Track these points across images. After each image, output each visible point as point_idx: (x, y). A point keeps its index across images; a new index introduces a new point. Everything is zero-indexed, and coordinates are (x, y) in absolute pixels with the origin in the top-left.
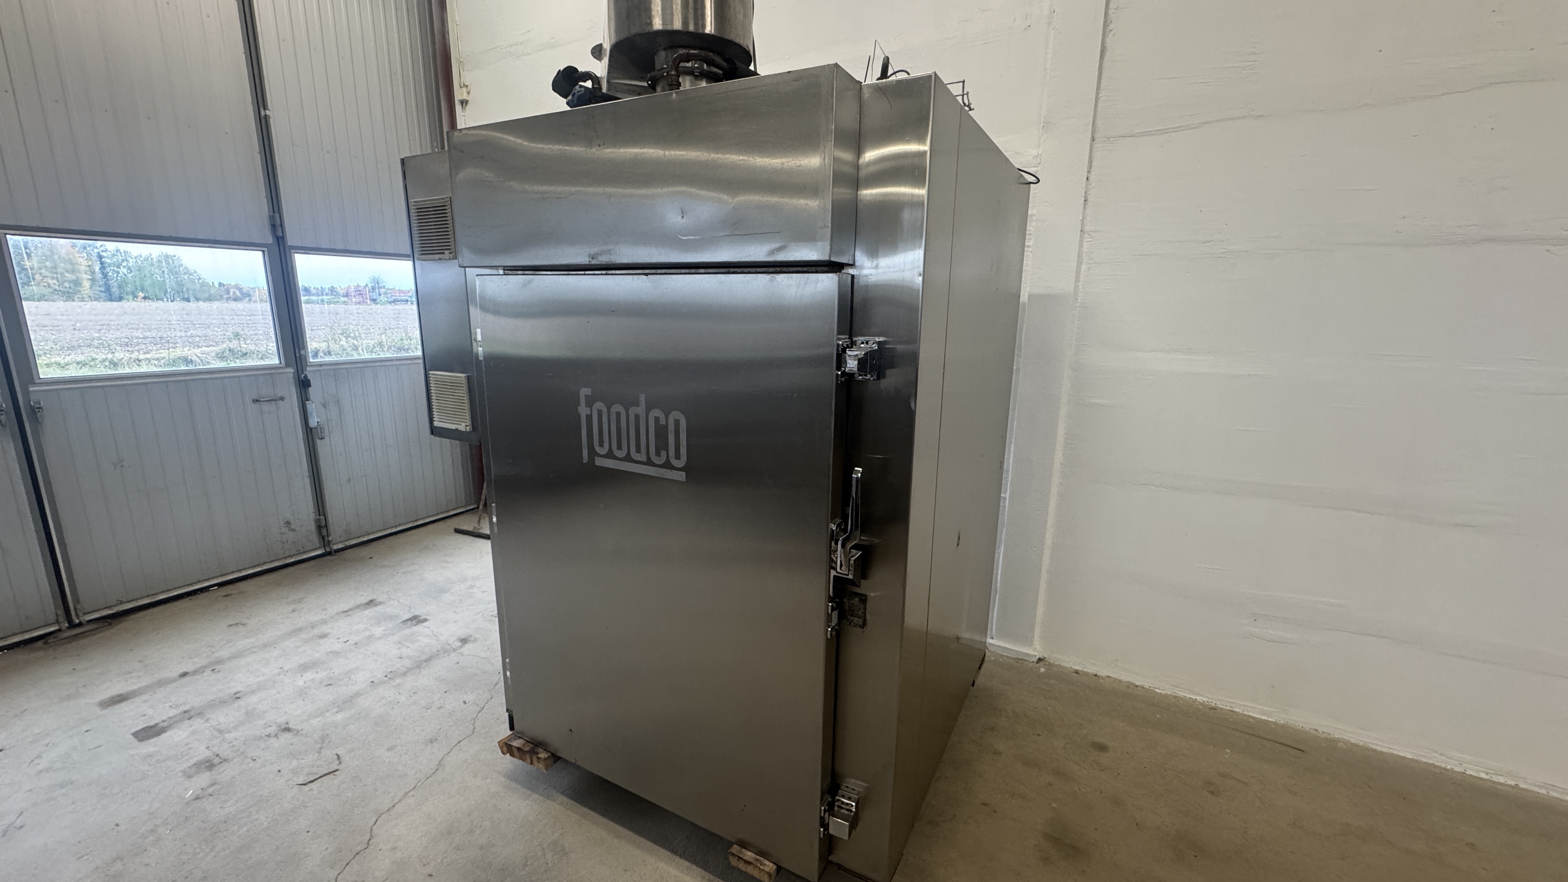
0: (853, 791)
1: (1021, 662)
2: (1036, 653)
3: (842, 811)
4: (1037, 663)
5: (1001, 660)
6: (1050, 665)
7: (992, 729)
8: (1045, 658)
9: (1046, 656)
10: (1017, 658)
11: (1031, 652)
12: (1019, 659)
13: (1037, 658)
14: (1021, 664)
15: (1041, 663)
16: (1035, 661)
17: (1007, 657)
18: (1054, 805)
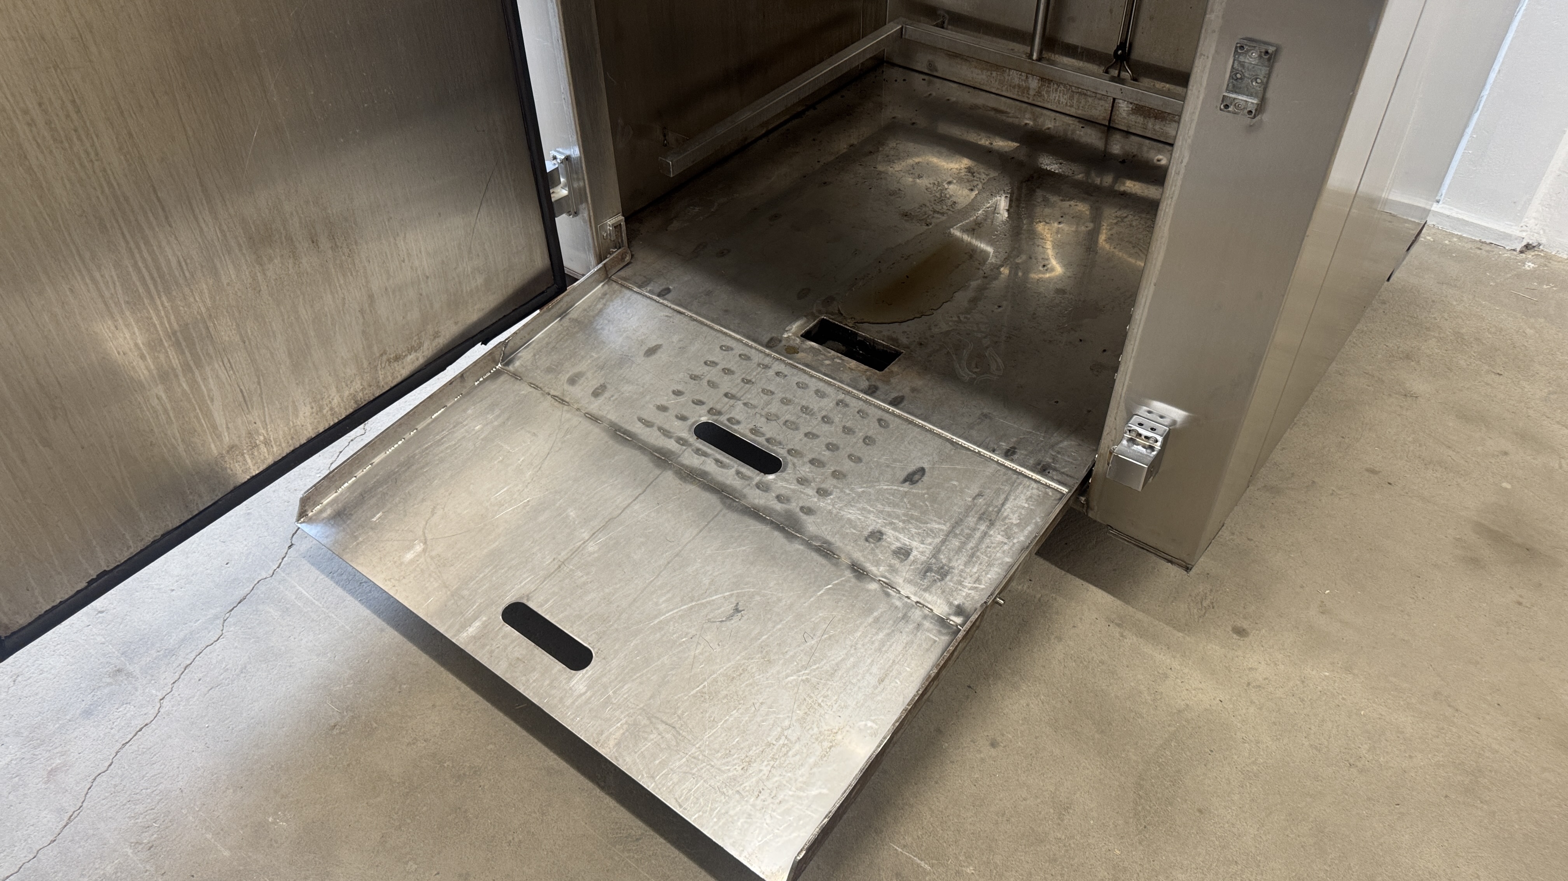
0: (1160, 420)
1: (1488, 248)
2: (1524, 234)
3: (1135, 447)
4: (1521, 252)
5: (1447, 242)
6: (1548, 258)
7: (1408, 357)
8: (1539, 245)
9: (1544, 241)
10: (1480, 241)
11: (1515, 231)
12: (1485, 243)
13: (1524, 243)
14: (1488, 251)
15: (1530, 255)
16: (1518, 250)
17: (1460, 238)
18: (1505, 485)
